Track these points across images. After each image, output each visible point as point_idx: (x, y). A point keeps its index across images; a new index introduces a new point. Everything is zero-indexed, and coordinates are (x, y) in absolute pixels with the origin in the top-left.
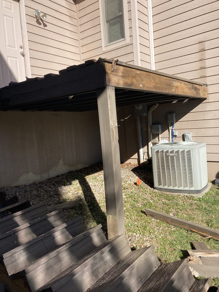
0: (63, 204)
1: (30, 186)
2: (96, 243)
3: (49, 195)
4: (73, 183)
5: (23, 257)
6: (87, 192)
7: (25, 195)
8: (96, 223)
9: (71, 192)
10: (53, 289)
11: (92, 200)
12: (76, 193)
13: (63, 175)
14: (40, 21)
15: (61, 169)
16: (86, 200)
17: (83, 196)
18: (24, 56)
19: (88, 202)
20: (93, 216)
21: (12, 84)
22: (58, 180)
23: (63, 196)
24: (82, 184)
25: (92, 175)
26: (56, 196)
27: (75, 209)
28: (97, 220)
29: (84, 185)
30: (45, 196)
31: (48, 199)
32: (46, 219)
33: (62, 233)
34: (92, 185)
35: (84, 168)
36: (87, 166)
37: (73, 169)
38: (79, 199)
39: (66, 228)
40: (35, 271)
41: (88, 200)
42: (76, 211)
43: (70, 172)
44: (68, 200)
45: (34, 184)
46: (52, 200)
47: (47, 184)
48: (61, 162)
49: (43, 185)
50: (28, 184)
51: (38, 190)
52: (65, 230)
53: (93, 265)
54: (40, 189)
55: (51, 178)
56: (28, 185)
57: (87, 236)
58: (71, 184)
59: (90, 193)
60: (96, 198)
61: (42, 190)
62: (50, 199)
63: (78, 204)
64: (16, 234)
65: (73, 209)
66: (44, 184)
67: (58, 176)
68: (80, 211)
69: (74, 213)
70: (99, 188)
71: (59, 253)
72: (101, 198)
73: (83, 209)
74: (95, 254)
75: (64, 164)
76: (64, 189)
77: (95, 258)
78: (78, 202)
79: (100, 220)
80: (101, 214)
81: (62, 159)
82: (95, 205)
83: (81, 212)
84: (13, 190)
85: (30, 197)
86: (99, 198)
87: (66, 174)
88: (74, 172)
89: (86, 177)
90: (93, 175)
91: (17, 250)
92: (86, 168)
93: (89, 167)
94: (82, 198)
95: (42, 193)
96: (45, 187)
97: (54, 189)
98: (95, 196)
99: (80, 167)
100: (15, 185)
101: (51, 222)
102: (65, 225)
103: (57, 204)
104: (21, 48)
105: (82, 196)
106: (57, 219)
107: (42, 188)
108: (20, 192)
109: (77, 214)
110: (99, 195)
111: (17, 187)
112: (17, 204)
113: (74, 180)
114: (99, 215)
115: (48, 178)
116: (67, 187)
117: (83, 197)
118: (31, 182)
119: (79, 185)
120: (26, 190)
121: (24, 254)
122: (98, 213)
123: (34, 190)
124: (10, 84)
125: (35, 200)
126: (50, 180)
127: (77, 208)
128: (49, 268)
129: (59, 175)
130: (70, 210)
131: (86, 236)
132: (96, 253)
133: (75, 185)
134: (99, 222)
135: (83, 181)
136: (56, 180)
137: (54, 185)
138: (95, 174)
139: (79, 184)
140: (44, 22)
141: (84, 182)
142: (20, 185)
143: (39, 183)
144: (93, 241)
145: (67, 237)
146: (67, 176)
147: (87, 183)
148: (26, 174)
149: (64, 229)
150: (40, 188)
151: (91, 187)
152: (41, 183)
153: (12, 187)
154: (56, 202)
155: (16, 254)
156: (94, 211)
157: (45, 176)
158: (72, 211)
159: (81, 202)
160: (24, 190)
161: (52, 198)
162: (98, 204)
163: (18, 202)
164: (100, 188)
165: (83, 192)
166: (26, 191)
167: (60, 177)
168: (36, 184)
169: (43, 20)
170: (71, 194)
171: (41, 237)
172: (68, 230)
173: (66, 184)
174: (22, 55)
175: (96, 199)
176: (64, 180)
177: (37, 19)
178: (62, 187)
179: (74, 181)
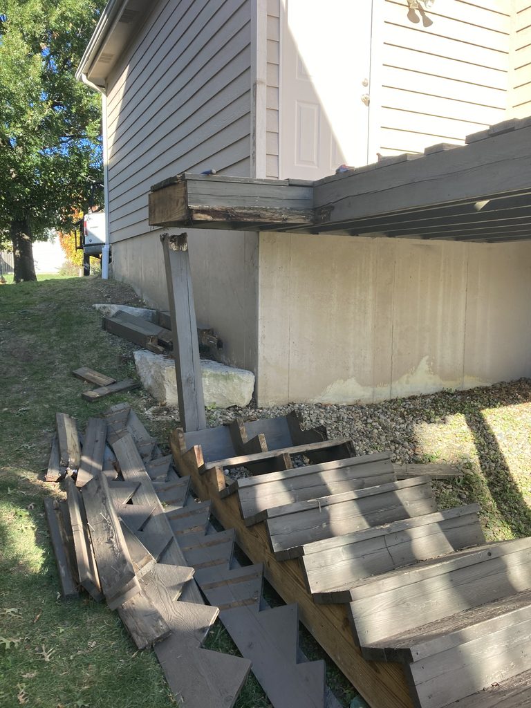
0: (426, 466)
1: (348, 408)
2: (515, 581)
3: (392, 438)
4: (451, 421)
5: (342, 562)
6: (487, 450)
7: (337, 428)
8: (510, 531)
9: (445, 440)
10: (413, 654)
11: (498, 473)
12: (458, 445)
13: (424, 397)
14: (417, 12)
15: (422, 381)
16: (483, 470)
17: (477, 457)
18: (368, 103)
19: (488, 475)
20: (502, 513)
21: (341, 171)
22: (412, 406)
23: (425, 447)
24: (474, 428)
25: (500, 409)
26: (406, 443)
27: (455, 485)
28: (512, 524)
29: (479, 429)
30: (383, 438)
31: (387, 445)
32: (391, 492)
33: (431, 533)
34: (500, 435)
35: (479, 389)
36: (489, 385)
37: (452, 386)
38: (465, 461)
39: (440, 523)
40: (369, 599)
41: (487, 470)
42: (455, 489)
43: (444, 393)
44: (437, 460)
45: (357, 406)
46: (398, 451)
47: (386, 413)
48: (424, 365)
49: (376, 412)
50: (344, 404)
51: (366, 420)
52: (437, 528)
53: (511, 633)
54: (370, 421)
55: (395, 398)
56: (344, 407)
57: (495, 557)
58: (444, 421)
59: (494, 452)
60: (510, 468)
61: (374, 424)
62: (393, 447)
63: (462, 474)
64: (327, 508)
65: (448, 484)
66: (380, 411)
67: (413, 398)
68: (467, 493)
69: (451, 495)
70: (520, 446)
71: (424, 577)
72: (525, 471)
73: (474, 490)
74: (518, 608)
75: (430, 371)
76: (428, 431)
77: (519, 618)
78: (461, 468)
79: (523, 526)
80: (525, 513)
81: (427, 357)
82: (509, 486)
83: (470, 496)
84: (312, 412)
85: (348, 435)
86: (520, 471)
87: (433, 397)
88: (453, 395)
89: (483, 412)
90: (504, 409)
91: (331, 543)
92: (487, 389)
93: (494, 386)
94: (472, 461)
95: (376, 431)
96: (382, 416)
97: (402, 426)
98: (509, 463)
99: (470, 383)
100: (316, 401)
101: (404, 503)
102: (438, 517)
103: (409, 463)
104: (365, 85)
105: (473, 456)
106: (417, 497)
107: (376, 419)
108: (327, 418)
109: (460, 497)
110: (519, 464)
111: (319, 406)
112: (325, 445)
113: (454, 413)
114: (520, 514)
115: (388, 398)
116: (434, 426)
117: (475, 459)
118: (351, 401)
119: (465, 428)
120: (340, 416)
121: (344, 557)
122: (516, 508)
123: (358, 420)
124: (338, 171)
125: (360, 442)
126: (393, 404)
127: (459, 481)
128: (399, 604)
129: (415, 394)
130: (442, 483)
131: (492, 557)
132: (522, 606)
133: (457, 427)
134: (519, 531)
135: (476, 421)
136: (407, 406)
137: (402, 416)
138: (509, 409)
139: (467, 426)
140: (427, 14)
141: (479, 422)
142: (325, 402)
143: (370, 406)
144: (510, 573)
145: (440, 546)
146: (435, 401)
147: (489, 427)
148: (342, 381)
149: (436, 524)
150: (371, 417)
151: (498, 438)
152: (374, 406)
153: (309, 404)
154: (407, 457)
155: (328, 551)
156: (505, 502)
157: (383, 393)
158: (445, 487)
159: (468, 471)
160: (335, 415)
161: (397, 445)
162: (517, 485)
163: (327, 439)
164: (525, 447)
165: (477, 447)
166: (339, 419)
167: (417, 401)
168: (362, 408)
169: (425, 9)
170: (445, 446)
171: (382, 528)
172: (444, 531)
173: (432, 420)
174: (365, 102)
175: (511, 472)
176: (428, 411)
177: (409, 9)
178: (422, 426)
179: (453, 416)
